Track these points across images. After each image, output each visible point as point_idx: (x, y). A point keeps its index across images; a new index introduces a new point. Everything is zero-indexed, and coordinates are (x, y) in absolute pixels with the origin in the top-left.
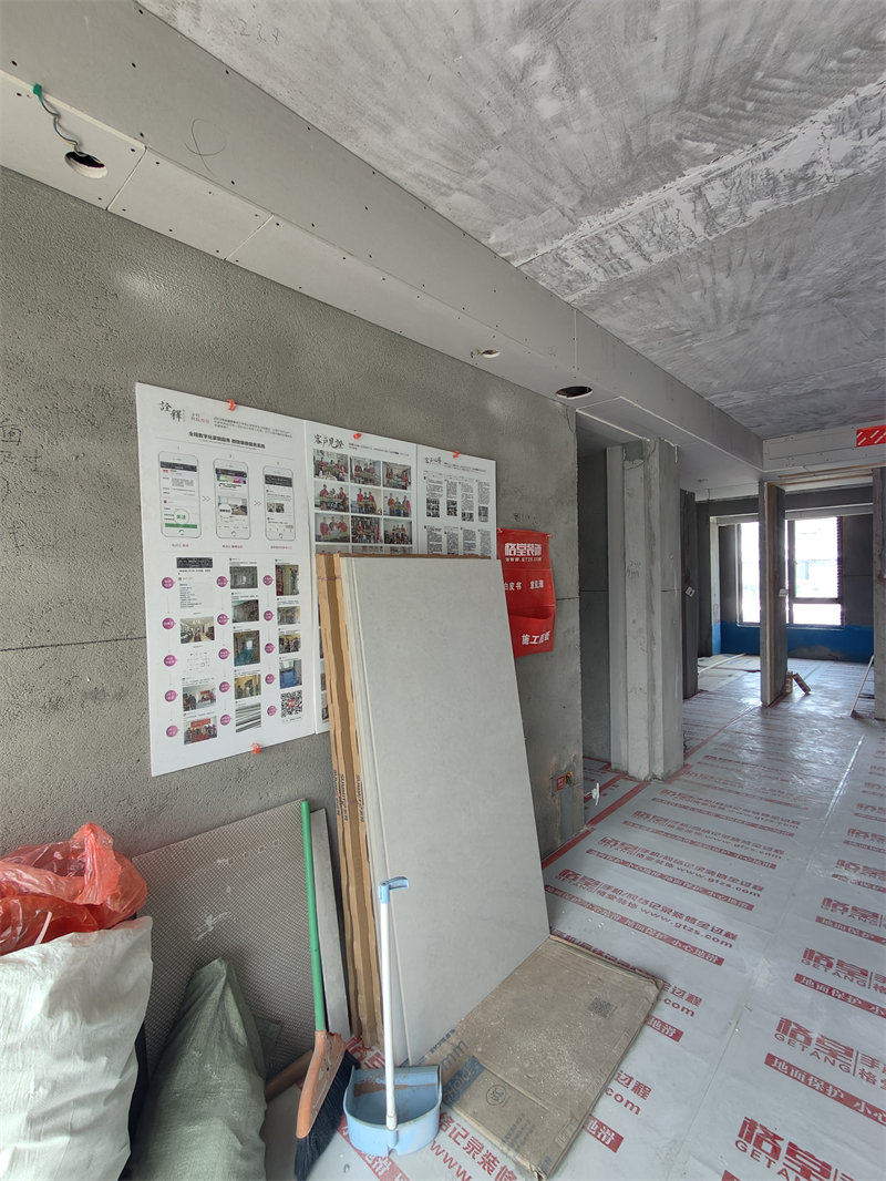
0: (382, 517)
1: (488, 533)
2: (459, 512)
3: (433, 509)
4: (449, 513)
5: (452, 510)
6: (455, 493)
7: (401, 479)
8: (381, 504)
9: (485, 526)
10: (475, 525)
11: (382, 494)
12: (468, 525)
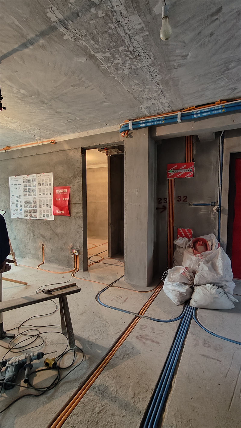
0: (32, 187)
1: (51, 188)
2: (45, 185)
3: (40, 185)
4: (43, 185)
5: (43, 184)
6: (44, 181)
7: (34, 181)
8: (32, 186)
9: (50, 187)
10: (49, 187)
11: (31, 184)
12: (47, 187)
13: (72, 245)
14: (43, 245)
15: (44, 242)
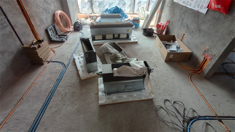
13: (208, 48)
14: (184, 35)
15: (186, 32)
